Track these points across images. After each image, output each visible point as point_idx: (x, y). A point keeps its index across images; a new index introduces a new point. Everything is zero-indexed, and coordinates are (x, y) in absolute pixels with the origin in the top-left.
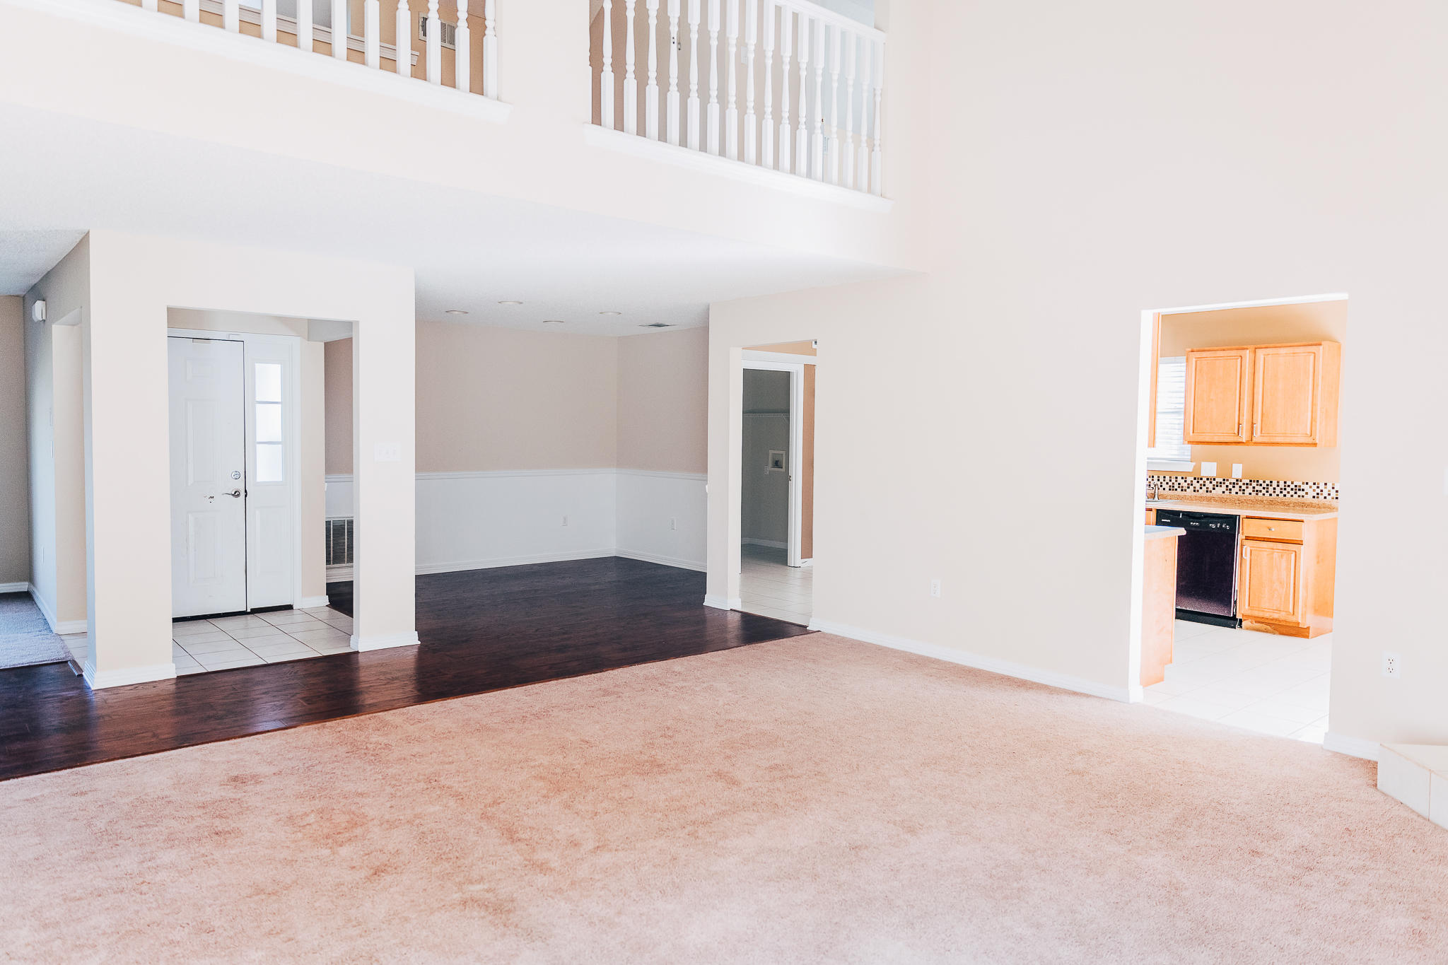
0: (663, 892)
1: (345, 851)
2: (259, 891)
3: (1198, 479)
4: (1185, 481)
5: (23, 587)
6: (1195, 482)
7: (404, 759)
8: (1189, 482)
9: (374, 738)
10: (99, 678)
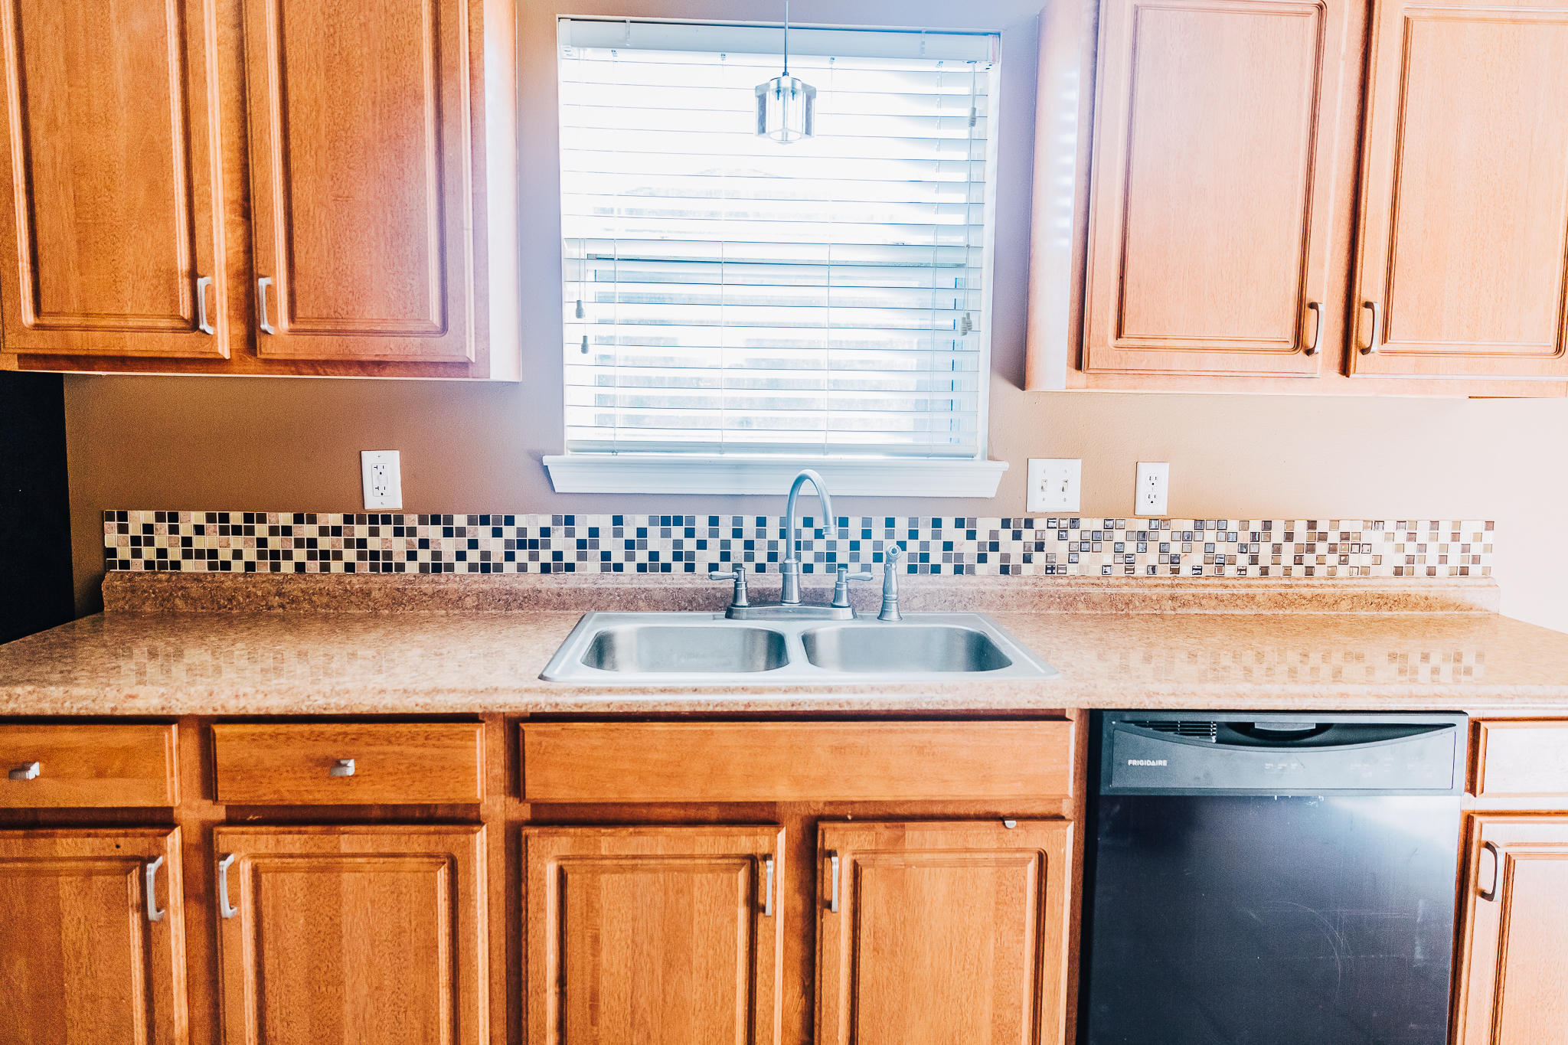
3: (1018, 524)
4: (971, 535)
6: (1005, 536)
8: (983, 536)
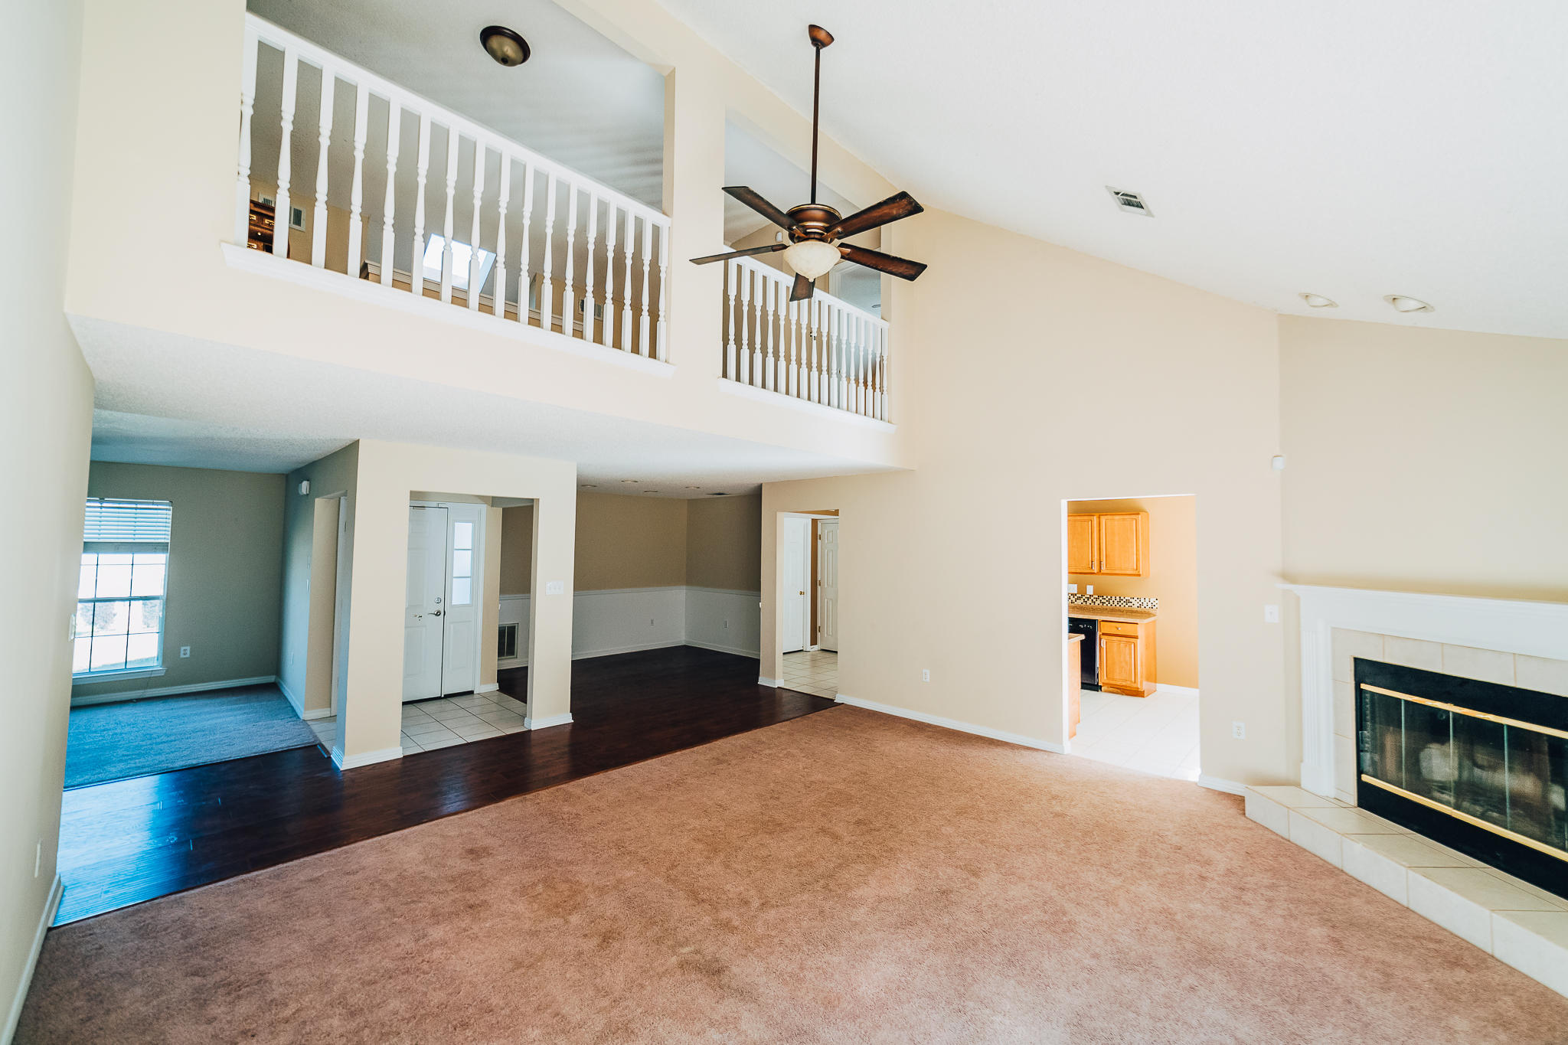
0: (825, 945)
1: (575, 919)
2: (519, 965)
5: (271, 679)
7: (594, 827)
9: (566, 809)
10: (347, 760)
